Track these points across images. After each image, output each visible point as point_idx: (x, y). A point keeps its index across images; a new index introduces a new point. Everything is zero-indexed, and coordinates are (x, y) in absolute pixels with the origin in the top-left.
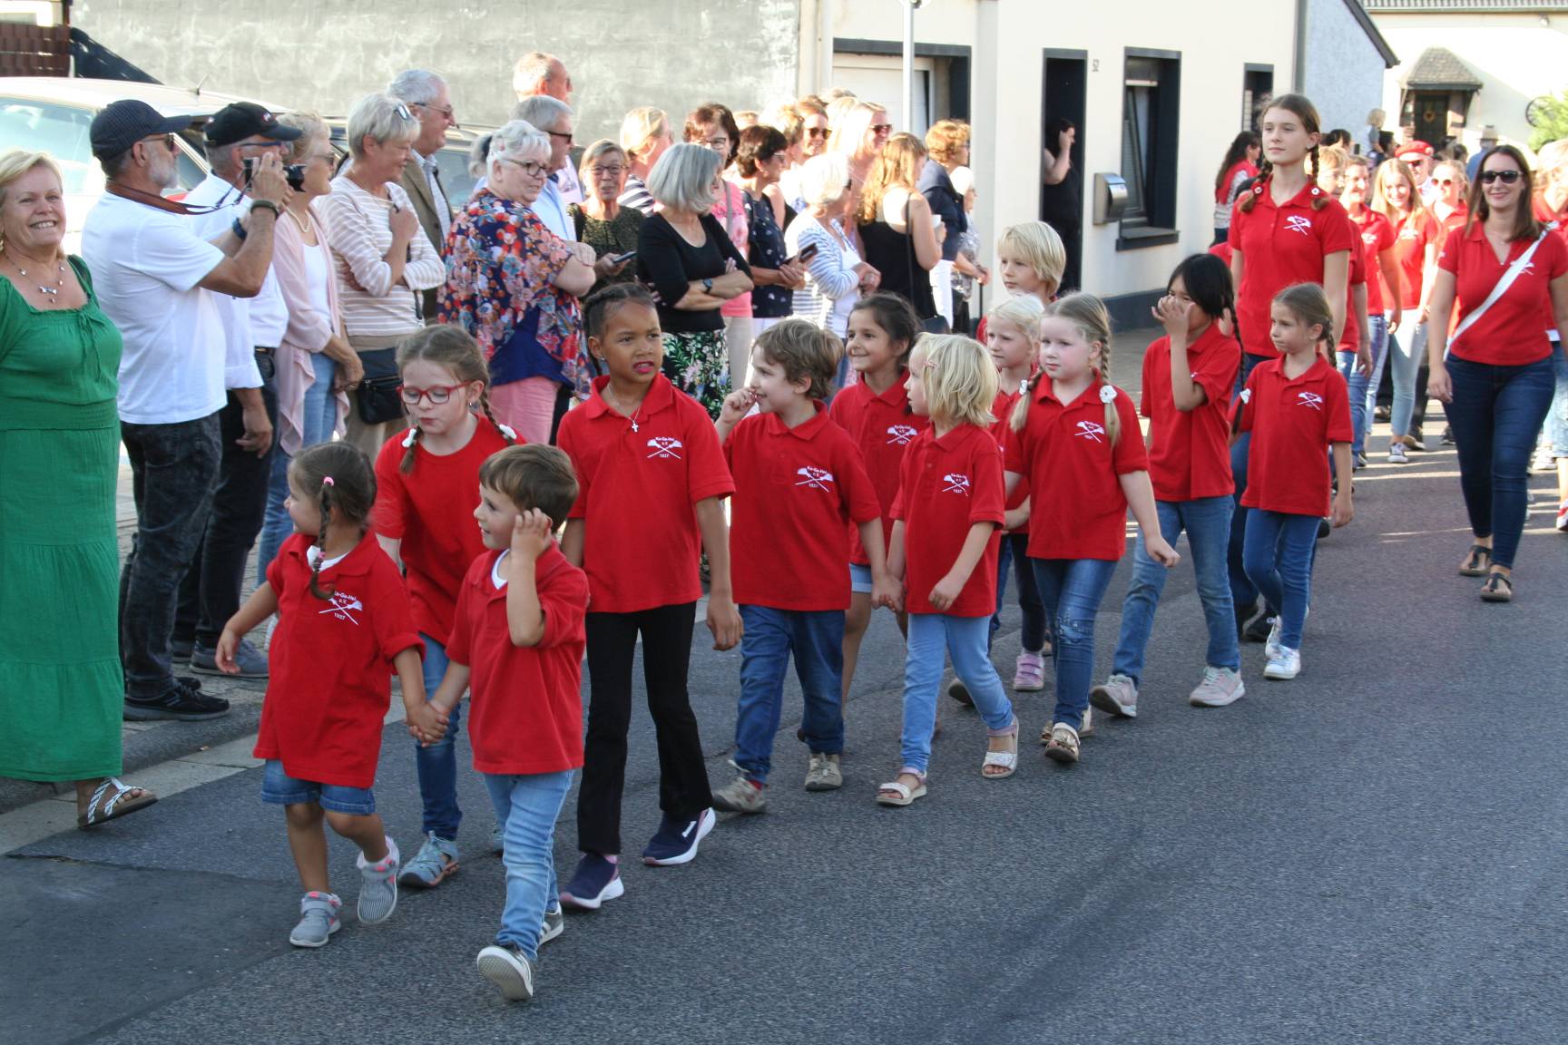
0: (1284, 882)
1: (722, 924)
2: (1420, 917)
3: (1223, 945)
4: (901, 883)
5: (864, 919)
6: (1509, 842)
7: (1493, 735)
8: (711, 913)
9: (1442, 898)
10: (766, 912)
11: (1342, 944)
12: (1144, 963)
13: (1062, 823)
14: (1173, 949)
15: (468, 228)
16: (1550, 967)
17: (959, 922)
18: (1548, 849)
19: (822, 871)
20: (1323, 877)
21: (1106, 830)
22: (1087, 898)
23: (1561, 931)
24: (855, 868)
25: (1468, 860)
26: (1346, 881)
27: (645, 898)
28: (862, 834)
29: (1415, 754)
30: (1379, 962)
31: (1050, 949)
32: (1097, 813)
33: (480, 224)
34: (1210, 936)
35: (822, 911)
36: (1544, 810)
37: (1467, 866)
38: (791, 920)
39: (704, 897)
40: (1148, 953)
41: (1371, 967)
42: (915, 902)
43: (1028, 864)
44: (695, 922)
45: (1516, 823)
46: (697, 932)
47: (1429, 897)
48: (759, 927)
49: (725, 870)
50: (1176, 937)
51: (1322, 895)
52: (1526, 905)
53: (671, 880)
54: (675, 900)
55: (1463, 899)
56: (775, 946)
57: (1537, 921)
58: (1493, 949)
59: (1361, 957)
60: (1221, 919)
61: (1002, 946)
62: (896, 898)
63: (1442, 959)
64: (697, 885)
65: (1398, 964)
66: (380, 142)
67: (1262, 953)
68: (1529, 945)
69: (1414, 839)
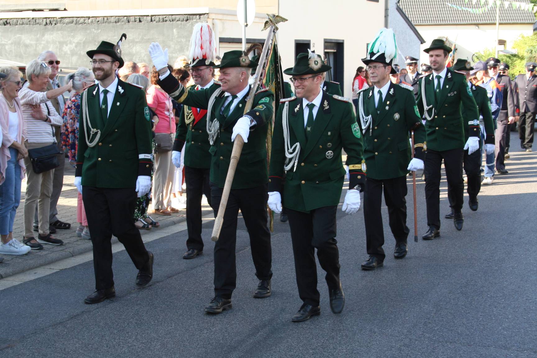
0: (328, 326)
1: (131, 346)
2: (371, 336)
3: (301, 349)
4: (197, 330)
5: (181, 343)
6: (408, 310)
7: (414, 272)
8: (129, 342)
9: (380, 330)
10: (147, 342)
11: (342, 347)
12: (272, 355)
13: (259, 307)
14: (284, 350)
15: (72, 106)
16: (410, 353)
17: (213, 343)
18: (421, 312)
19: (171, 326)
20: (342, 323)
21: (273, 309)
22: (259, 333)
23: (417, 340)
24: (183, 325)
25: (392, 316)
26: (349, 325)
27: (107, 338)
28: (189, 313)
29: (386, 280)
30: (352, 353)
31: (241, 352)
32: (272, 303)
33: (76, 105)
34: (297, 346)
35: (167, 341)
36: (423, 298)
37: (392, 318)
38: (155, 344)
39: (128, 337)
40: (275, 352)
41: (349, 355)
42: (200, 336)
43: (243, 322)
44: (122, 346)
45: (413, 303)
46: (122, 349)
47: (376, 330)
48: (144, 347)
49: (138, 327)
50: (286, 346)
51: (340, 330)
52: (408, 331)
53: (118, 331)
54: (117, 338)
55: (387, 330)
56: (147, 353)
57: (410, 337)
58: (392, 347)
59: (346, 351)
60: (303, 339)
61: (225, 351)
62: (194, 336)
63: (374, 351)
64: (127, 333)
65: (358, 353)
66: (38, 76)
67: (313, 351)
68: (405, 345)
69: (377, 309)
